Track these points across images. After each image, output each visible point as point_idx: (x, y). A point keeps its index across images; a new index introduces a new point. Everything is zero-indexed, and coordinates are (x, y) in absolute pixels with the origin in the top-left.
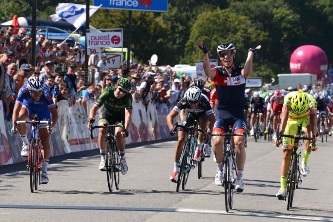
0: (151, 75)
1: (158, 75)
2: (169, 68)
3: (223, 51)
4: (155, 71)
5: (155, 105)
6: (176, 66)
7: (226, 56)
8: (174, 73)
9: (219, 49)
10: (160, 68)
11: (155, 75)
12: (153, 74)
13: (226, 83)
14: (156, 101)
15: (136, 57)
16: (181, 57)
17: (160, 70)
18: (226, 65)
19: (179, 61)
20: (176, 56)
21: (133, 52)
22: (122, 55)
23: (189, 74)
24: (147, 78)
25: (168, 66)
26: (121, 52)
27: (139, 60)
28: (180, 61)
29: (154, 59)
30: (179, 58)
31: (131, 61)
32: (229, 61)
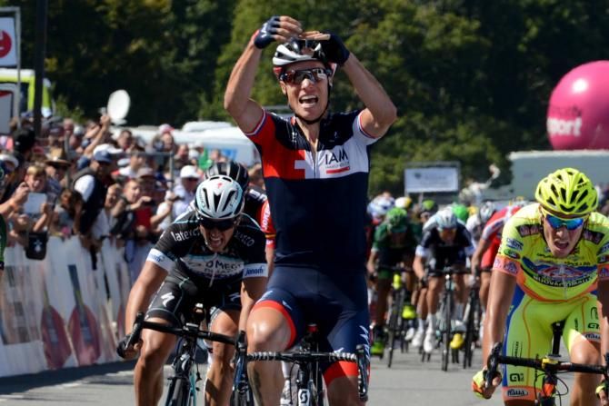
0: (109, 156)
1: (131, 155)
2: (168, 132)
3: (295, 62)
4: (121, 142)
5: (123, 249)
6: (189, 126)
7: (305, 83)
8: (182, 148)
9: (280, 55)
10: (136, 132)
11: (122, 156)
12: (114, 151)
13: (302, 171)
14: (125, 237)
15: (60, 97)
16: (202, 98)
17: (138, 138)
18: (304, 114)
19: (196, 111)
20: (187, 94)
21: (51, 80)
22: (16, 90)
23: (229, 152)
24: (95, 166)
25: (163, 127)
26: (15, 83)
27: (71, 107)
28: (201, 113)
29: (119, 104)
30: (199, 103)
31: (46, 112)
32: (316, 100)
